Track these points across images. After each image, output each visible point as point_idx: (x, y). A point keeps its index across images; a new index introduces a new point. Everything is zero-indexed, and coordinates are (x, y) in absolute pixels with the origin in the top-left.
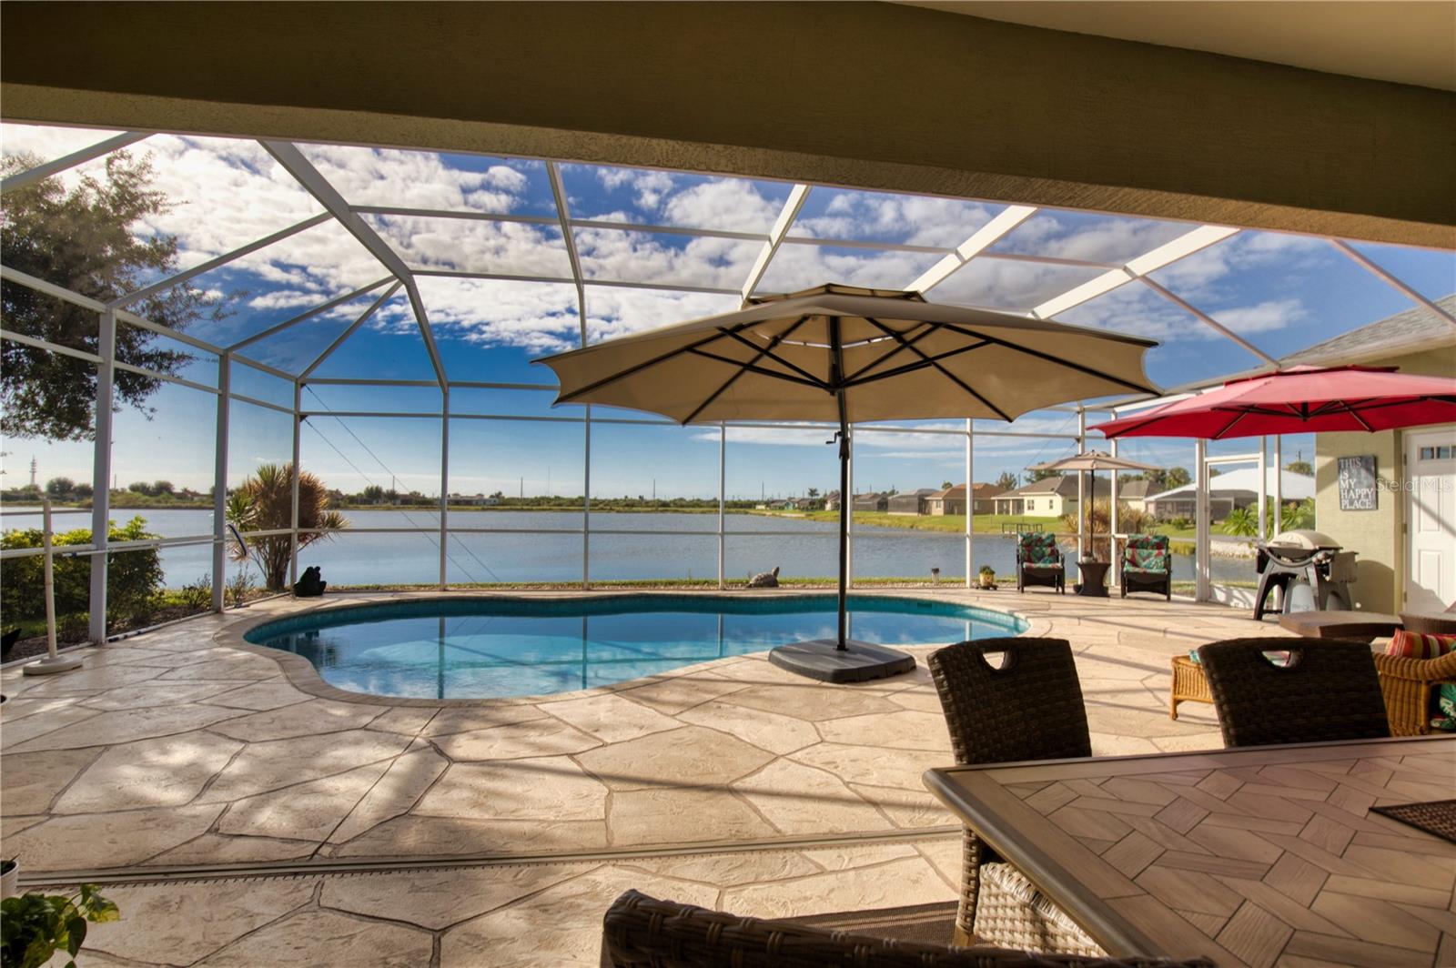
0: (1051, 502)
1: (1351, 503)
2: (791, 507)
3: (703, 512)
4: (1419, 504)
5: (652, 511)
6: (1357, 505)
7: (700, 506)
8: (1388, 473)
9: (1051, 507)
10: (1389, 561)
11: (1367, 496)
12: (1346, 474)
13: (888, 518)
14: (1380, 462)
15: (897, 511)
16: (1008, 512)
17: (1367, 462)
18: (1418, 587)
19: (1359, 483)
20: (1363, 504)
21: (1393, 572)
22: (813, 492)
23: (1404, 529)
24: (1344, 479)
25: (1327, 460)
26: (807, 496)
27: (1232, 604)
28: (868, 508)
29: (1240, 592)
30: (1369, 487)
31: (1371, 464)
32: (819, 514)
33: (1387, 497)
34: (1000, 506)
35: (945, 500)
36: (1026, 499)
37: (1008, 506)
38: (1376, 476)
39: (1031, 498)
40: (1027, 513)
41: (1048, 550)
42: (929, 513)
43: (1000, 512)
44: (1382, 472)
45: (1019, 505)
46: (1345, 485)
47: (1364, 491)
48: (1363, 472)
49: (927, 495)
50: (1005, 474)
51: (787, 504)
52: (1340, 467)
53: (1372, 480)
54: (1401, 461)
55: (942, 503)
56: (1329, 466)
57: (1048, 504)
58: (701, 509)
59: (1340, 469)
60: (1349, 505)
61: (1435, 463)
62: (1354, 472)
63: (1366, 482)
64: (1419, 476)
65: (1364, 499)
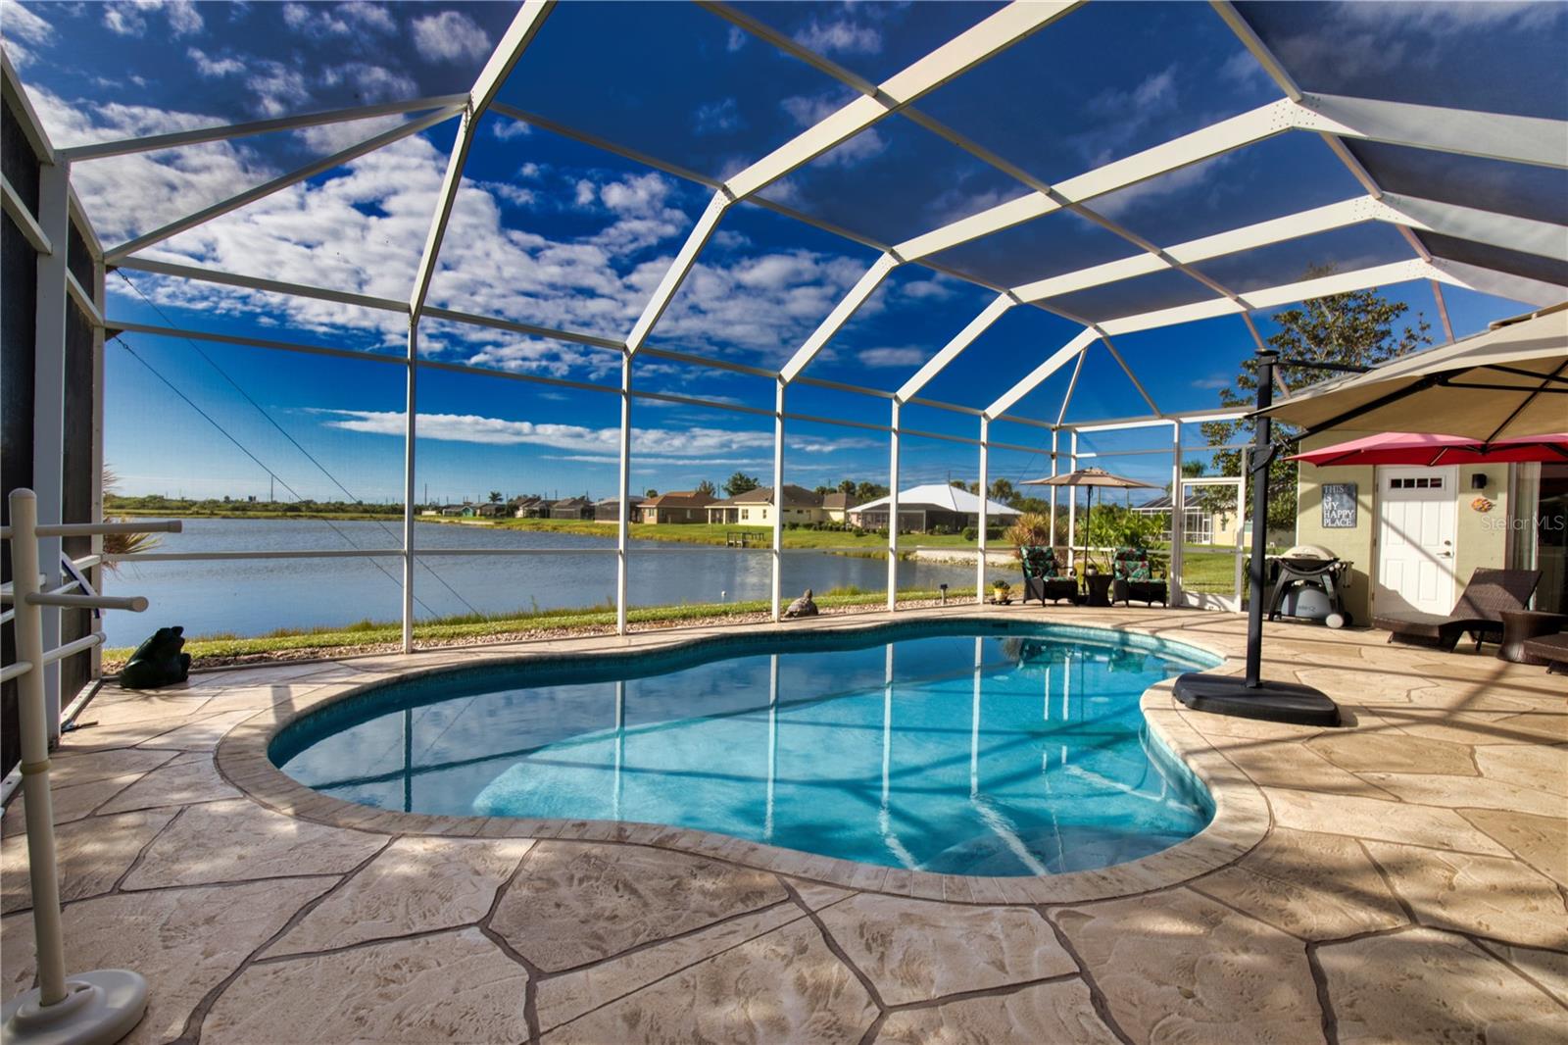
0: (765, 511)
1: (1333, 521)
2: (471, 513)
3: (352, 519)
4: (1388, 523)
5: (277, 517)
6: (1339, 523)
7: (344, 511)
8: (1366, 499)
9: (765, 517)
10: (1365, 569)
11: (1348, 516)
12: (1330, 498)
13: (597, 526)
14: (1360, 490)
15: (606, 519)
16: (721, 521)
17: (1349, 489)
18: (1383, 588)
19: (1341, 506)
20: (1345, 523)
21: (1367, 577)
22: (495, 497)
23: (1375, 543)
24: (1328, 503)
25: (1311, 486)
26: (487, 501)
27: (1207, 608)
28: (569, 516)
29: (1214, 597)
30: (1350, 509)
31: (1351, 491)
32: (508, 522)
33: (1364, 517)
34: (713, 515)
35: (658, 508)
36: (741, 508)
37: (721, 515)
38: (1356, 500)
39: (745, 508)
40: (741, 522)
41: (1051, 563)
42: (641, 522)
43: (713, 521)
44: (1361, 497)
45: (733, 515)
46: (1328, 507)
47: (1346, 512)
48: (1345, 497)
49: (640, 503)
50: (705, 483)
51: (466, 510)
52: (1324, 492)
53: (1354, 504)
54: (1375, 489)
55: (655, 511)
56: (1312, 491)
57: (762, 514)
58: (349, 515)
59: (1324, 493)
60: (1330, 523)
61: (1403, 491)
62: (1337, 496)
63: (1347, 505)
64: (1389, 501)
65: (1344, 518)
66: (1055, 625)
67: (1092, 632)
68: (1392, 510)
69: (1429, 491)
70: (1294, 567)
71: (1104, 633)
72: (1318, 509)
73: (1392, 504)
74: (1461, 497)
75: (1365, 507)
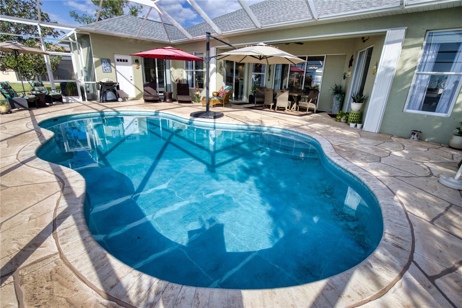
1: (106, 71)
4: (118, 71)
8: (113, 64)
11: (109, 69)
12: (104, 63)
14: (111, 61)
19: (107, 66)
20: (109, 71)
23: (116, 77)
24: (104, 65)
25: (97, 59)
30: (110, 67)
31: (109, 61)
33: (113, 69)
44: (111, 64)
46: (104, 66)
47: (109, 68)
48: (108, 63)
54: (114, 62)
56: (97, 61)
59: (102, 62)
60: (105, 71)
61: (120, 62)
62: (106, 63)
63: (109, 66)
64: (117, 65)
65: (108, 70)
66: (74, 115)
67: (89, 114)
68: (118, 67)
69: (125, 63)
70: (106, 85)
71: (94, 114)
72: (101, 66)
73: (118, 66)
74: (133, 65)
75: (113, 66)
